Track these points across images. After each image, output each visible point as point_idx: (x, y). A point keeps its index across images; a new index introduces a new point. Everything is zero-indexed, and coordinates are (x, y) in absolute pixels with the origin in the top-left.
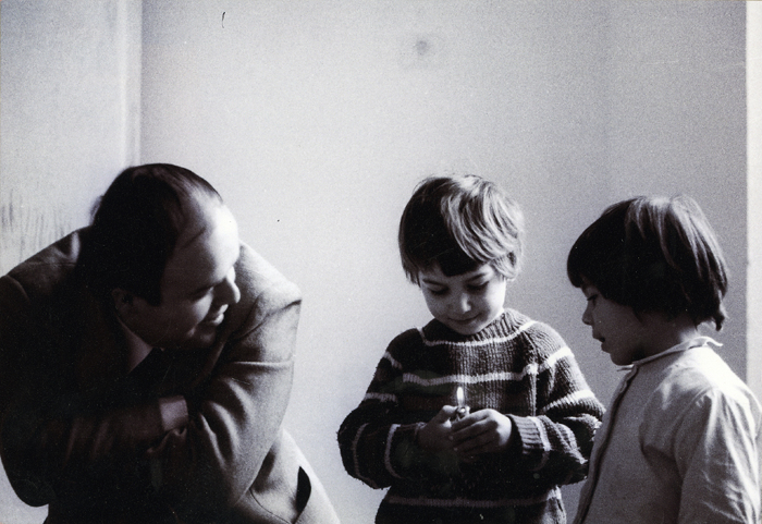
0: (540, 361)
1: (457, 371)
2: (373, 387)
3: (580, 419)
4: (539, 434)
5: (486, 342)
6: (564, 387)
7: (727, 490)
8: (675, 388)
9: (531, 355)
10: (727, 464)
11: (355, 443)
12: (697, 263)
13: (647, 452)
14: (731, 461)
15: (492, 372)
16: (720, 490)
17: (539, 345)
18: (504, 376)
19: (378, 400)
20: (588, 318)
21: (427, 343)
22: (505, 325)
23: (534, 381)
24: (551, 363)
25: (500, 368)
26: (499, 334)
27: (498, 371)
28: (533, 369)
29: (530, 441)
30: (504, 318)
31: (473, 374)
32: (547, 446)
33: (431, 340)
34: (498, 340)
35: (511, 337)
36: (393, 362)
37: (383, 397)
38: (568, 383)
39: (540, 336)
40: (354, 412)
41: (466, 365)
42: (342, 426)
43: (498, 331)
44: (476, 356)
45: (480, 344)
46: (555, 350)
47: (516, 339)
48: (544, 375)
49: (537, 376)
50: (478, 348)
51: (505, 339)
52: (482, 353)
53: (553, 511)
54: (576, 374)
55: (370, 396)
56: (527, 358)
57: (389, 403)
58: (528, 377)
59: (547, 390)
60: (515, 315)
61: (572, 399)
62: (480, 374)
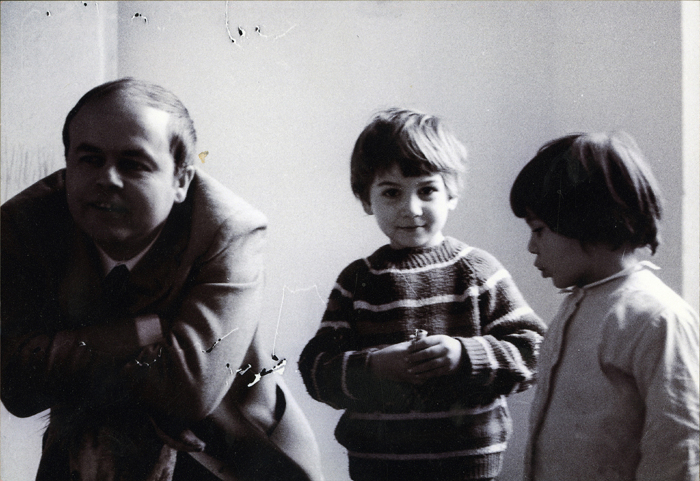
0: (480, 283)
1: (403, 296)
2: (328, 316)
3: (523, 335)
4: (485, 354)
5: (428, 268)
6: (504, 306)
7: (688, 402)
8: (629, 310)
9: (472, 278)
10: (686, 378)
11: (314, 371)
12: (640, 198)
13: (608, 370)
14: (689, 375)
15: (435, 295)
16: (681, 402)
17: (478, 270)
18: (447, 298)
19: (332, 328)
20: (533, 247)
21: (374, 272)
22: (445, 252)
23: (476, 302)
24: (491, 284)
25: (443, 292)
26: (440, 260)
27: (442, 294)
28: (474, 291)
29: (479, 362)
30: (443, 245)
31: (418, 298)
32: (495, 365)
33: (378, 269)
34: (439, 265)
35: (451, 262)
36: (343, 292)
37: (335, 325)
38: (509, 302)
39: (479, 261)
40: (311, 342)
41: (411, 289)
42: (302, 356)
43: (439, 257)
44: (420, 282)
45: (423, 269)
46: (493, 273)
47: (456, 264)
48: (485, 297)
49: (479, 297)
50: (421, 274)
51: (445, 264)
52: (425, 278)
53: (499, 417)
54: (514, 293)
55: (325, 324)
56: (468, 281)
57: (342, 329)
58: (469, 299)
59: (488, 309)
60: (454, 242)
61: (513, 316)
62: (425, 297)
